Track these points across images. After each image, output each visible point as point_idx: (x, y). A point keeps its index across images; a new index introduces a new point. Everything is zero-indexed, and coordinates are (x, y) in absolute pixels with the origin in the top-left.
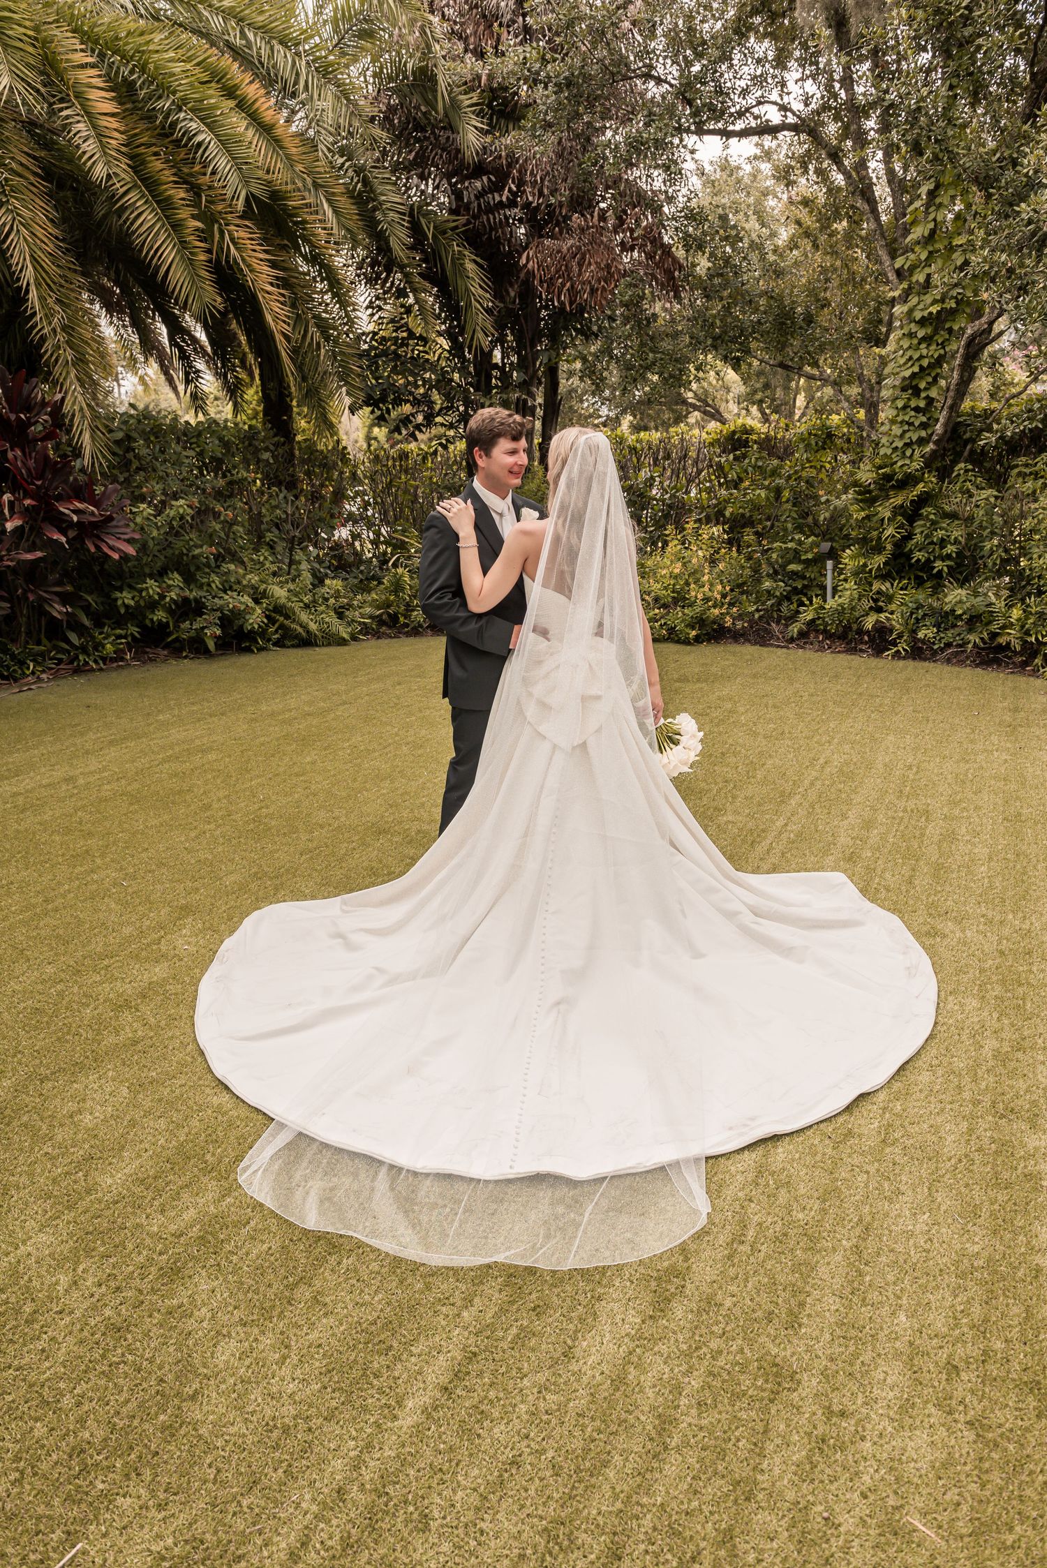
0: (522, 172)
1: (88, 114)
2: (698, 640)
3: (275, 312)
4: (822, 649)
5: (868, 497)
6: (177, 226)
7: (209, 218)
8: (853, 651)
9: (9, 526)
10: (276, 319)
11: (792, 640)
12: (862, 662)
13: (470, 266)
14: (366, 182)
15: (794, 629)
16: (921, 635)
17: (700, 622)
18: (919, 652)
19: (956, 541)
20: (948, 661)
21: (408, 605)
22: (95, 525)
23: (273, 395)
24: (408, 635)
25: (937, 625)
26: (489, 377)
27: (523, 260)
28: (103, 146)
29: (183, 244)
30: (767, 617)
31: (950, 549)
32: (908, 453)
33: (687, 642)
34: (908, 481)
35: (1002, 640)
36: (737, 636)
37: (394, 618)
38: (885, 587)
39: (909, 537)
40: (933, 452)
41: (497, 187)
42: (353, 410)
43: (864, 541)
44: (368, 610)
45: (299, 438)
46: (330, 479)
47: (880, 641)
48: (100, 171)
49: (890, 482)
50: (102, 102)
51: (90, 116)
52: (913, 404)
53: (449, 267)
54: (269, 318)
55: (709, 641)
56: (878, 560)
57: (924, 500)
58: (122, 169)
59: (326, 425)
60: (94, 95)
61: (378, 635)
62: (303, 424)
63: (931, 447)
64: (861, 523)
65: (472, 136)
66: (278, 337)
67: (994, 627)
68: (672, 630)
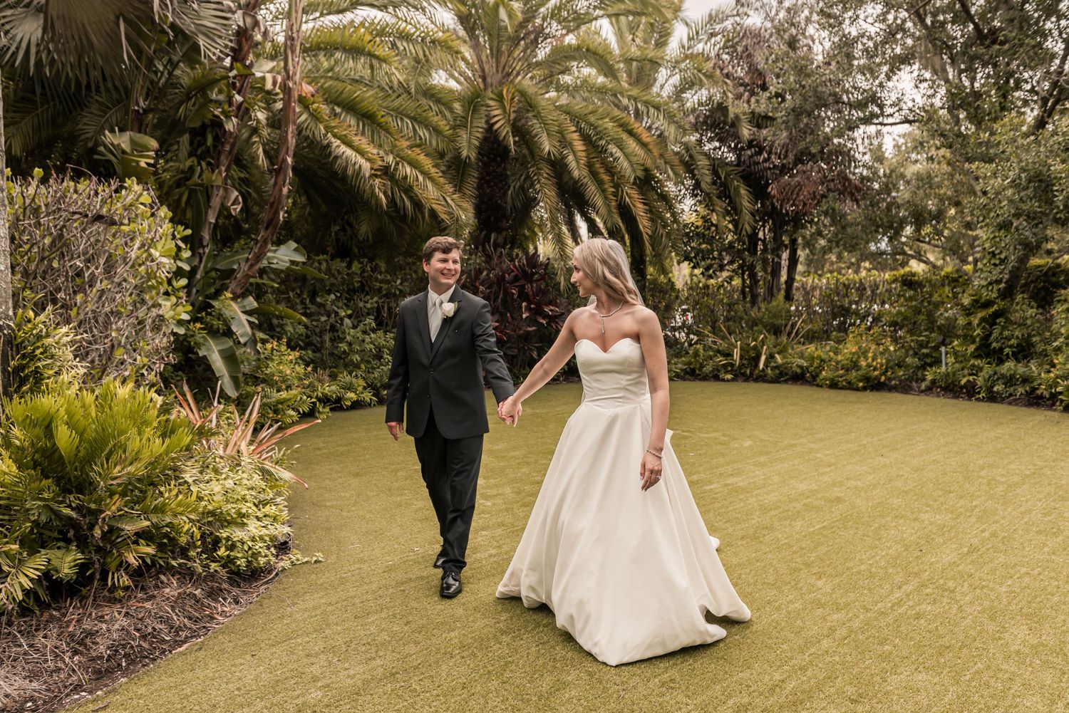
0: (771, 147)
1: (573, 152)
2: (864, 389)
3: (644, 224)
4: (938, 396)
5: (968, 312)
6: (604, 191)
7: (617, 186)
8: (956, 397)
9: (524, 316)
10: (644, 227)
11: (922, 391)
12: (962, 403)
13: (743, 192)
14: (691, 157)
15: (923, 386)
16: (995, 389)
17: (867, 379)
18: (993, 398)
19: (1017, 337)
20: (1010, 403)
21: (701, 364)
22: (556, 317)
23: (636, 255)
24: (700, 380)
25: (1005, 384)
26: (756, 245)
27: (770, 189)
28: (578, 162)
29: (606, 198)
30: (910, 379)
31: (1012, 342)
32: (990, 288)
33: (857, 389)
34: (988, 304)
35: (1039, 392)
36: (892, 389)
37: (693, 371)
38: (978, 362)
39: (990, 335)
40: (1005, 288)
41: (760, 153)
42: (679, 263)
43: (965, 337)
44: (680, 366)
45: (649, 277)
46: (664, 298)
47: (969, 392)
48: (576, 174)
49: (979, 304)
50: (579, 146)
51: (574, 153)
52: (992, 262)
53: (732, 191)
54: (641, 227)
55: (872, 390)
56: (972, 348)
57: (997, 315)
58: (585, 172)
59: (664, 271)
60: (576, 143)
61: (683, 379)
62: (651, 269)
63: (1002, 285)
64: (964, 327)
65: (746, 132)
66: (644, 235)
67: (1035, 384)
68: (849, 383)
